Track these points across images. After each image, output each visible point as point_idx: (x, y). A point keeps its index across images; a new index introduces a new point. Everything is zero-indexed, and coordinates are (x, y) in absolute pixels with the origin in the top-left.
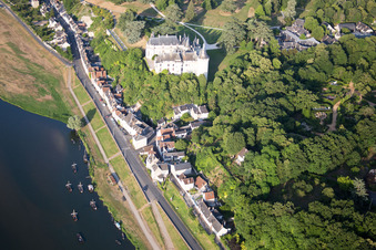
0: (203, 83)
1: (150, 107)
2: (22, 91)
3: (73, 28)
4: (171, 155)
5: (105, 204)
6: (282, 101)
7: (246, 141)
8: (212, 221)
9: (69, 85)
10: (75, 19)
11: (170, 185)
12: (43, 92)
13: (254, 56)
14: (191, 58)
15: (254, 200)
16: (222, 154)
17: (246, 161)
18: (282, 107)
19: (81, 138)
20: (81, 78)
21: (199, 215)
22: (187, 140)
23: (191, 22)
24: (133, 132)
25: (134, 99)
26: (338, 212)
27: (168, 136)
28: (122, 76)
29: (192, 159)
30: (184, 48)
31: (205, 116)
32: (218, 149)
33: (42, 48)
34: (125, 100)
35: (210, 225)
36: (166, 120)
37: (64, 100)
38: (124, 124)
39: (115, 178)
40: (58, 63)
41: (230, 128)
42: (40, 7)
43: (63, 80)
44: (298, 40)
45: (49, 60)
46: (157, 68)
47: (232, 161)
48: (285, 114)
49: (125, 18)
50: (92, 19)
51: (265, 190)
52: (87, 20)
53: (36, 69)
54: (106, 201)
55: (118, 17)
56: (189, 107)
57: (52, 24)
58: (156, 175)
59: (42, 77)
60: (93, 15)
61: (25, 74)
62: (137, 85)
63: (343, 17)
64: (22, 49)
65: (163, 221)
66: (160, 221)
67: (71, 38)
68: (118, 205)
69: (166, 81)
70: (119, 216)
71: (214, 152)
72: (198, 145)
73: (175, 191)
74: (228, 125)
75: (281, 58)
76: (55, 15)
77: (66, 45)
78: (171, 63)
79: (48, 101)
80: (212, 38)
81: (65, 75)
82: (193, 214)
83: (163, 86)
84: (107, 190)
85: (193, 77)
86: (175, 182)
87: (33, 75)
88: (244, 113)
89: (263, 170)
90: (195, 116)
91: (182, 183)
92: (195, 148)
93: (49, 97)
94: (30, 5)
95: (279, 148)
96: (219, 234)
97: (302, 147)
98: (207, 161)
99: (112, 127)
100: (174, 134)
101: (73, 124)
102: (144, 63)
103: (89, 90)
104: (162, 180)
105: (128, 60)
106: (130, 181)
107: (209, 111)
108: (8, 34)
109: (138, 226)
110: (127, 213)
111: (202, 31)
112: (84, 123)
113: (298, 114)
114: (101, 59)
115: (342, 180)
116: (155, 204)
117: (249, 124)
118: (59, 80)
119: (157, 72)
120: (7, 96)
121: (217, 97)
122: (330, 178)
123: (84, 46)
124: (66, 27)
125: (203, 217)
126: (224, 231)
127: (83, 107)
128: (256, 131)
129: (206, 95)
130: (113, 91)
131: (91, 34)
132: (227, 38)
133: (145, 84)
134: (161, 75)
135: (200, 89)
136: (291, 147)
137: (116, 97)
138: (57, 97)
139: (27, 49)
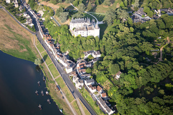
0: (97, 40)
1: (73, 53)
2: (12, 47)
3: (35, 16)
4: (84, 75)
5: (54, 101)
6: (136, 48)
7: (120, 68)
8: (106, 107)
9: (34, 44)
10: (36, 12)
11: (85, 90)
12: (22, 47)
13: (121, 26)
14: (91, 29)
15: (126, 97)
16: (109, 74)
17: (121, 77)
18: (136, 51)
19: (41, 69)
20: (40, 40)
21: (100, 104)
22: (92, 68)
23: (90, 11)
24: (66, 65)
25: (65, 49)
26: (167, 101)
27: (82, 66)
28: (59, 38)
29: (94, 77)
30: (88, 24)
31: (99, 56)
32: (107, 72)
33: (21, 27)
34: (61, 50)
35: (105, 109)
36: (81, 59)
37: (32, 51)
38: (61, 61)
39: (59, 88)
40: (29, 33)
41: (112, 61)
42: (19, 7)
43: (31, 42)
44: (141, 18)
45: (25, 32)
46: (75, 34)
47: (114, 78)
48: (138, 54)
49: (59, 11)
50: (44, 12)
51: (131, 92)
52: (41, 13)
53: (18, 37)
54: (55, 99)
55: (56, 10)
56: (91, 52)
57: (25, 15)
58: (78, 86)
59: (22, 40)
60: (44, 10)
61: (13, 39)
62: (66, 42)
63: (161, 6)
64: (11, 27)
65: (83, 108)
66: (81, 108)
67: (34, 21)
68: (60, 101)
69: (80, 40)
70: (61, 106)
71: (105, 74)
72: (97, 70)
73: (87, 93)
74: (111, 60)
75: (134, 27)
76: (26, 11)
77: (32, 25)
78: (82, 31)
79: (25, 52)
80: (100, 18)
81: (32, 39)
82: (97, 104)
83: (79, 43)
84: (55, 94)
85: (92, 38)
86: (87, 89)
87: (18, 40)
88: (118, 54)
89: (130, 82)
90: (94, 56)
91: (90, 89)
92: (96, 72)
93: (25, 50)
94: (14, 7)
95: (136, 71)
96: (110, 114)
97: (147, 70)
98: (102, 78)
99: (56, 63)
100: (85, 65)
101: (37, 62)
102: (69, 32)
103: (44, 45)
104: (81, 88)
105: (62, 31)
106: (65, 89)
107: (101, 53)
108: (4, 21)
109: (71, 111)
110: (65, 104)
111: (95, 15)
112: (42, 61)
113: (143, 53)
114: (49, 31)
115: (167, 85)
116: (78, 100)
117: (121, 60)
118: (30, 41)
119: (76, 36)
120: (5, 50)
121: (104, 47)
122: (161, 84)
123: (41, 25)
124: (31, 16)
125: (102, 105)
126: (112, 112)
127: (42, 54)
128: (124, 63)
129: (99, 46)
130: (55, 46)
131: (43, 19)
132: (108, 18)
133: (70, 42)
134: (77, 37)
135: (96, 43)
136: (142, 70)
137: (57, 49)
138: (29, 50)
139: (14, 27)
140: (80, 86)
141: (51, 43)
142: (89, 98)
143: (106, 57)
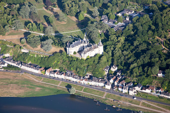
11: (141, 94)
12: (31, 88)
19: (80, 95)
45: (5, 75)
53: (7, 81)
54: (125, 108)
56: (108, 67)
59: (17, 83)
78: (89, 52)
93: (39, 88)
100: (118, 78)
104: (136, 94)
109: (146, 109)
110: (138, 108)
116: (143, 101)
119: (85, 58)
127: (60, 85)
140: (135, 92)
141: (61, 73)
142: (151, 97)
143: (132, 66)
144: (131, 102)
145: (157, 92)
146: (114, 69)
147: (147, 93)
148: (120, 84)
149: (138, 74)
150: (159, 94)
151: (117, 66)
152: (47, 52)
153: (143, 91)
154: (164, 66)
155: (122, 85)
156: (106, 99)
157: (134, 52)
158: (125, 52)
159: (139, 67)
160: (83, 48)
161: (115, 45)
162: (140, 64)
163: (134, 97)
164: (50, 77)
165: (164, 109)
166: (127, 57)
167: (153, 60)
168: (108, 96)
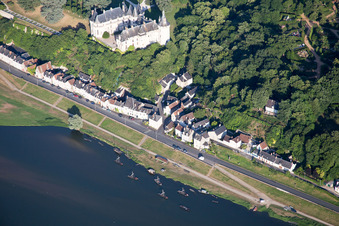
1: (140, 88)
5: (176, 180)
8: (279, 163)
9: (13, 87)
11: (219, 148)
16: (250, 110)
19: (91, 135)
27: (180, 109)
30: (133, 18)
31: (190, 81)
35: (277, 166)
38: (123, 110)
41: (236, 86)
54: (174, 178)
58: (199, 145)
62: (112, 69)
65: (236, 177)
66: (233, 177)
68: (186, 177)
70: (197, 186)
71: (240, 111)
73: (228, 152)
78: (135, 38)
82: (257, 163)
83: (143, 63)
86: (221, 145)
92: (217, 113)
93: (9, 106)
96: (291, 170)
98: (238, 120)
100: (184, 106)
102: (98, 44)
104: (207, 147)
106: (178, 156)
107: (192, 76)
109: (218, 187)
110: (201, 180)
116: (217, 166)
125: (269, 162)
126: (294, 166)
133: (119, 66)
140: (206, 144)
141: (66, 77)
142: (237, 158)
143: (218, 82)
144: (191, 165)
145: (252, 150)
146: (183, 83)
147: (231, 149)
148: (181, 121)
149: (227, 102)
150: (254, 155)
151: (194, 75)
152: (51, 24)
153: (224, 142)
154: (284, 91)
155: (186, 122)
156: (141, 151)
157: (235, 48)
158: (215, 45)
159: (233, 85)
160: (129, 24)
161: (201, 26)
162: (236, 78)
163: (200, 155)
164: (43, 84)
165: (256, 191)
166: (215, 59)
167: (263, 72)
168: (148, 145)
